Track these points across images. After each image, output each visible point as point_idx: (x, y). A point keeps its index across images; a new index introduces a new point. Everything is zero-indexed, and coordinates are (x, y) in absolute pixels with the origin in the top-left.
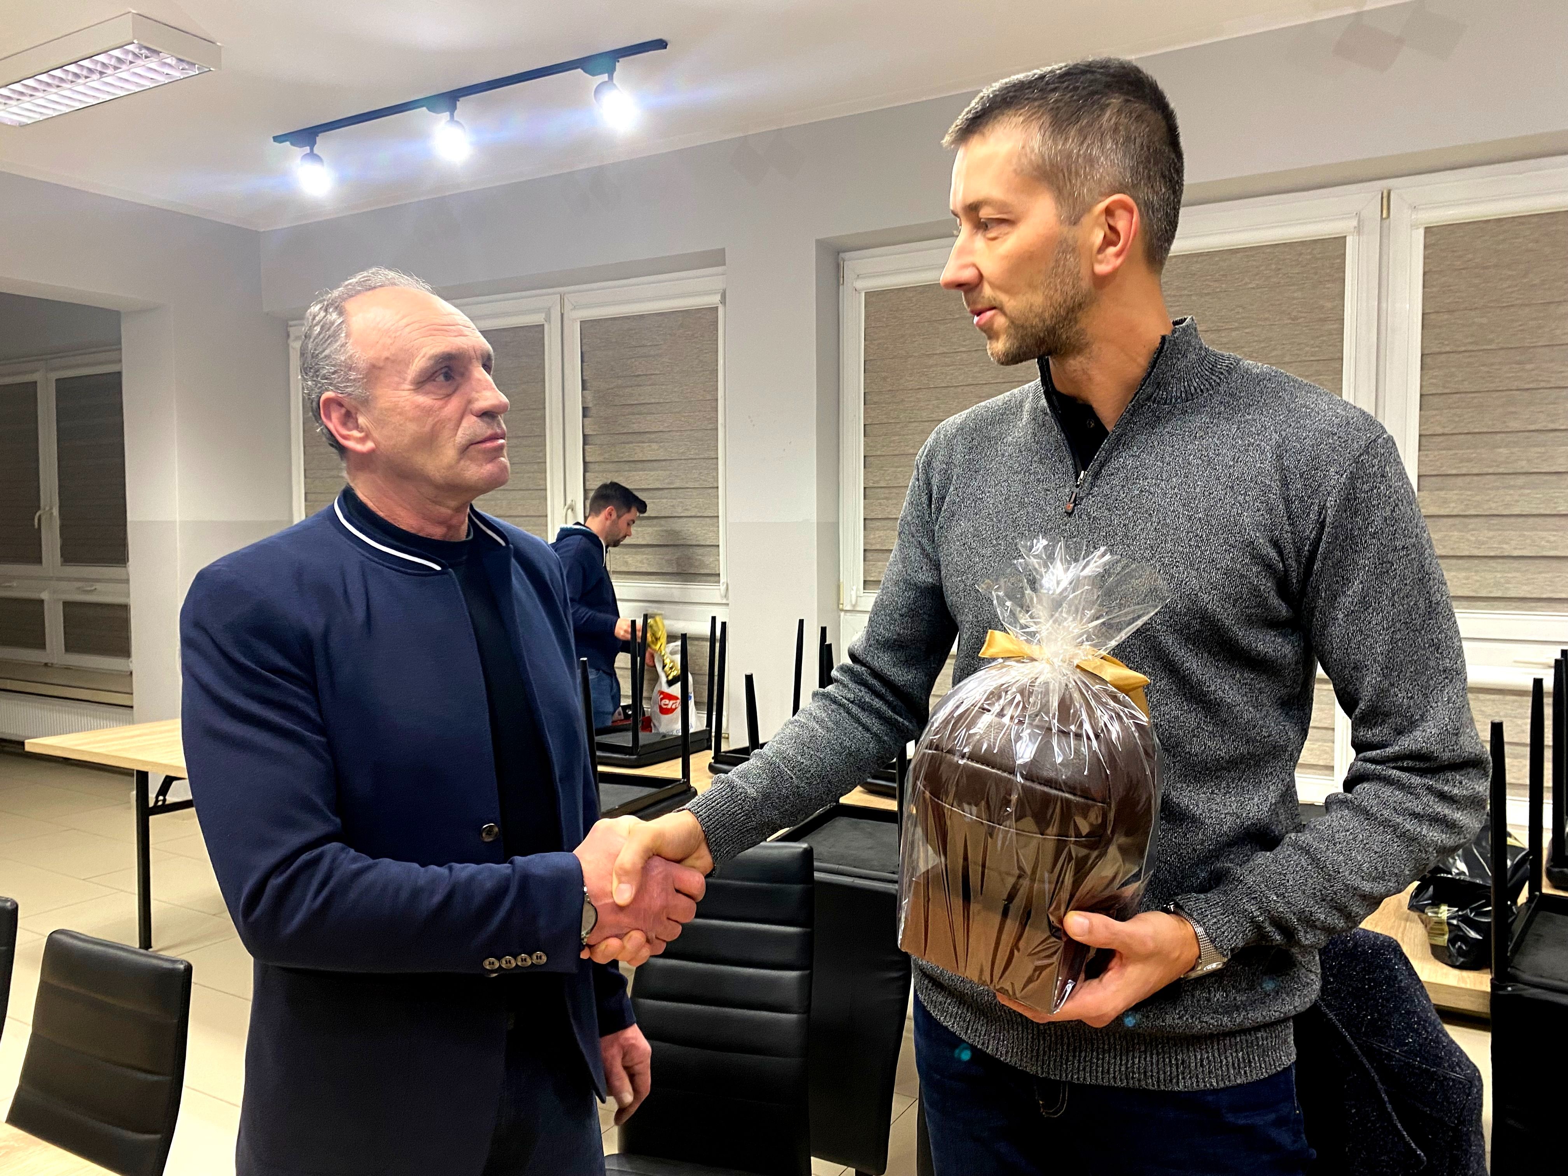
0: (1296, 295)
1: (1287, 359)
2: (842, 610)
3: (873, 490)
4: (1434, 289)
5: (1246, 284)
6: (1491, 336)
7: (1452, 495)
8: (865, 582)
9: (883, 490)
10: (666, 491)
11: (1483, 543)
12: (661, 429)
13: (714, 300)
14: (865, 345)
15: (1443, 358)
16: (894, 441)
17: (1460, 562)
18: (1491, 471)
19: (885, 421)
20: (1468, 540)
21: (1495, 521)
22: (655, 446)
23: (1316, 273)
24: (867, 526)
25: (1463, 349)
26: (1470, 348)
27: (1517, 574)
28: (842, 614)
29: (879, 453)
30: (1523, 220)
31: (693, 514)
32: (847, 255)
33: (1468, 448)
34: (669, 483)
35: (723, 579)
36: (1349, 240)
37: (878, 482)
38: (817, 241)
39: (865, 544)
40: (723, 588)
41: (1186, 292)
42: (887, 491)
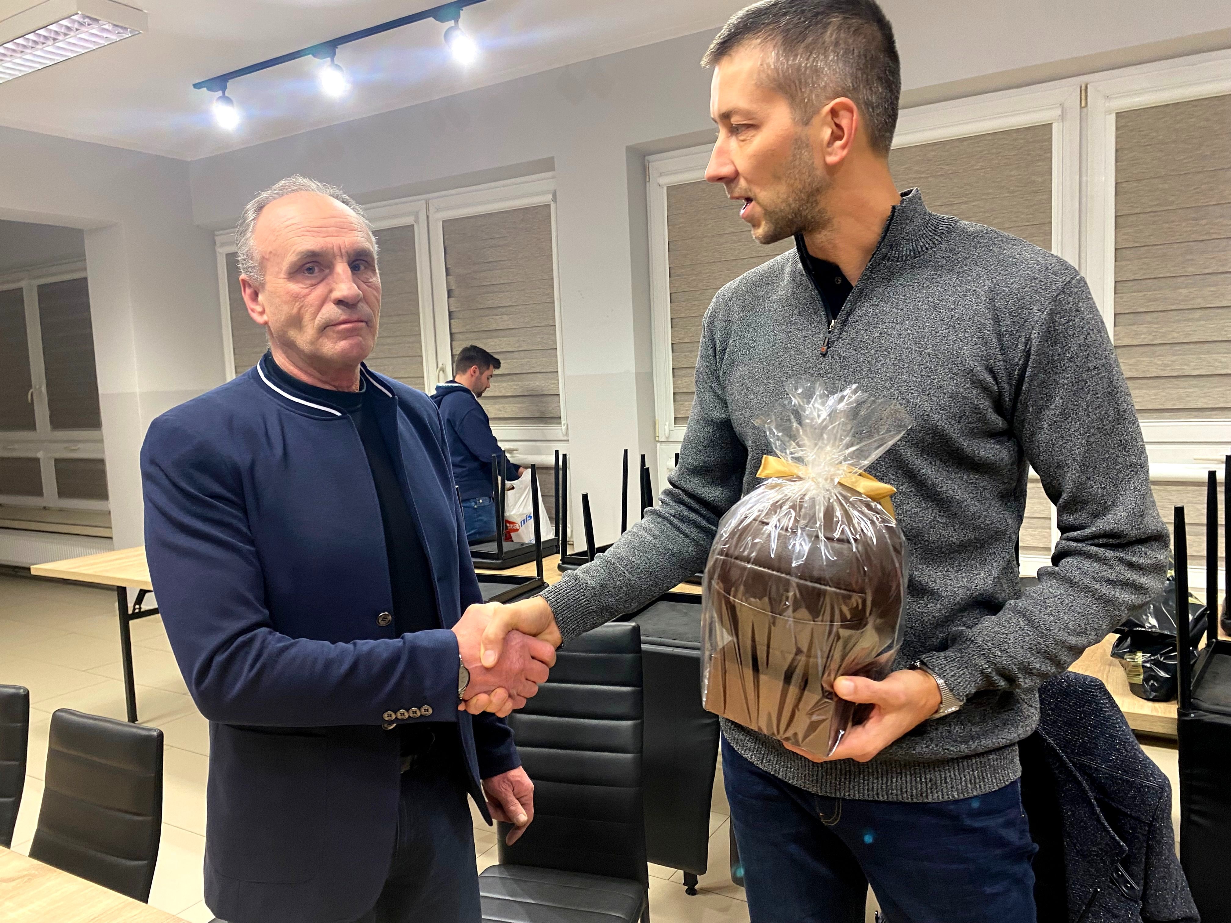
0: (1012, 173)
1: (1007, 225)
2: (659, 441)
3: (679, 345)
4: (1125, 163)
5: (972, 166)
6: (1172, 199)
7: (1143, 328)
8: (675, 418)
9: (687, 344)
10: (516, 353)
11: (1168, 365)
12: (510, 304)
13: (547, 198)
14: (668, 230)
15: (1133, 218)
16: (694, 305)
17: (1149, 381)
18: (1173, 307)
19: (687, 289)
20: (1156, 364)
21: (1178, 348)
22: (505, 317)
23: (1029, 155)
24: (675, 374)
25: (1149, 210)
26: (1155, 209)
27: (1196, 389)
28: (658, 444)
29: (683, 315)
30: (1196, 103)
31: (538, 371)
32: (651, 158)
33: (1155, 290)
34: (518, 347)
35: (563, 422)
36: (1054, 126)
37: (683, 338)
38: (627, 147)
39: (674, 388)
40: (564, 428)
41: (923, 175)
42: (690, 345)
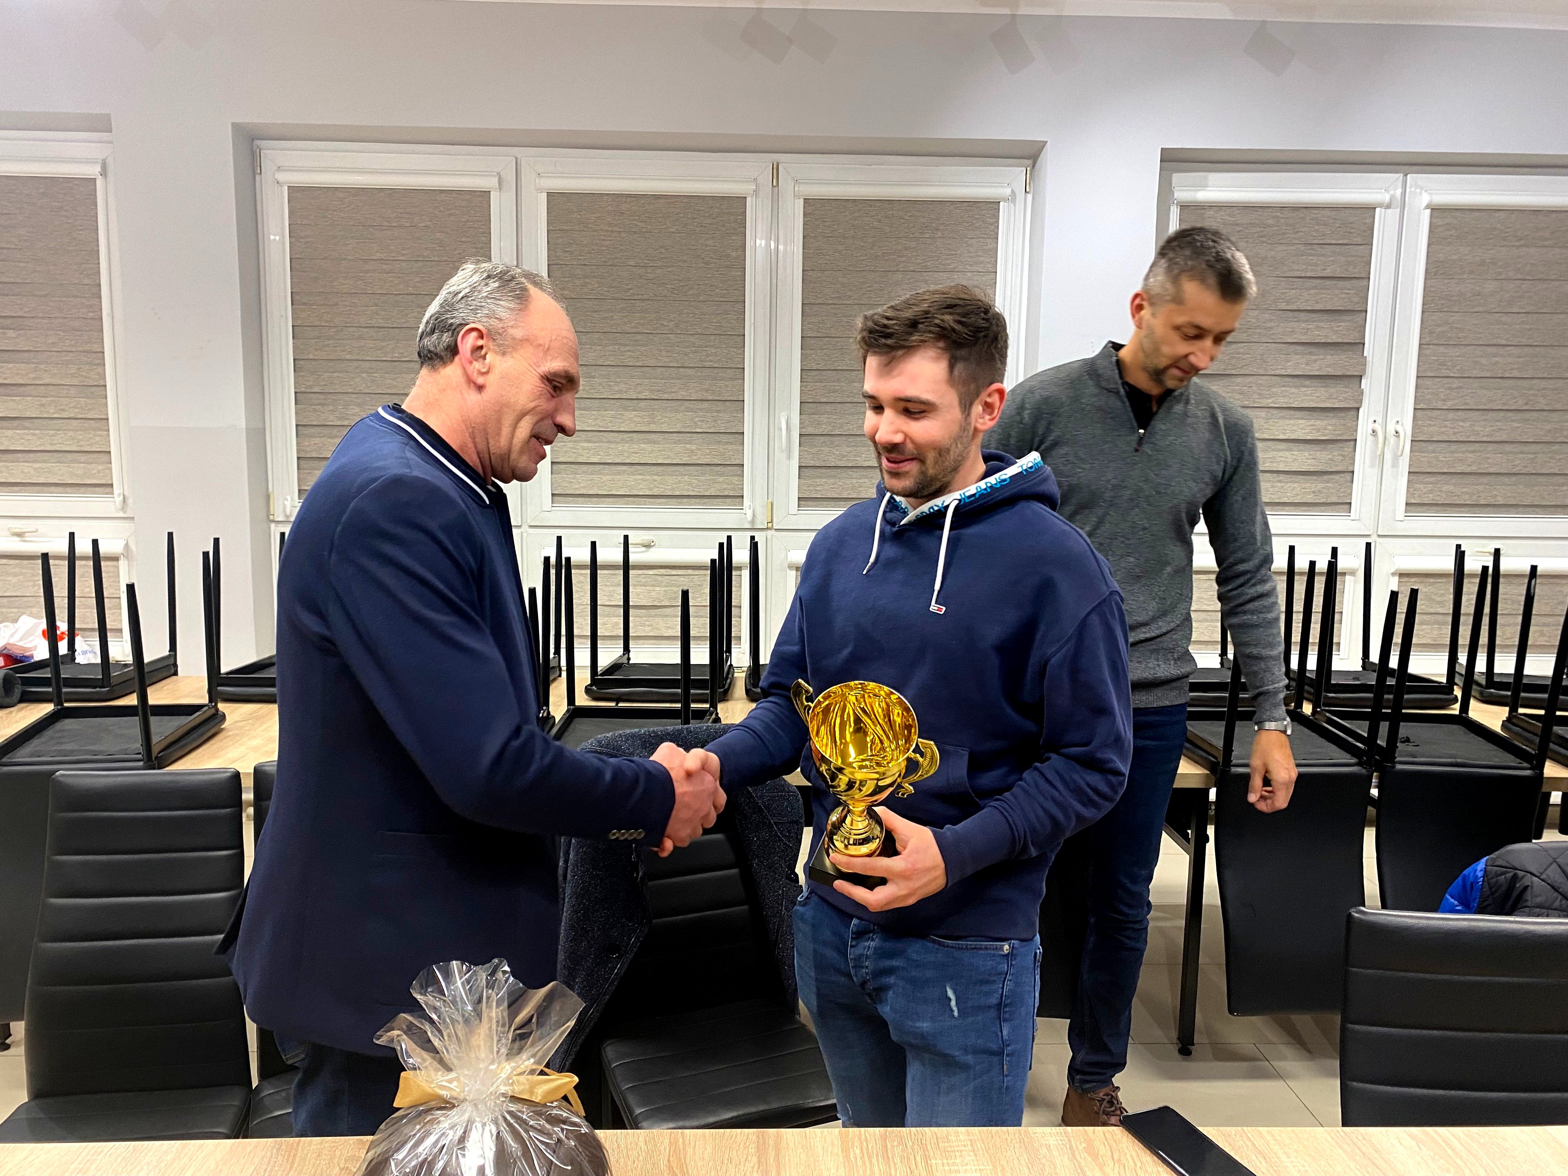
0: (708, 242)
1: (701, 298)
2: (273, 521)
3: (305, 395)
4: (811, 251)
5: (668, 228)
6: (849, 293)
7: (824, 419)
8: (299, 490)
9: (318, 395)
10: (32, 387)
11: (844, 456)
12: (20, 313)
13: (93, 171)
14: (290, 243)
15: (816, 308)
16: (327, 346)
17: (829, 471)
18: (849, 400)
19: (316, 323)
20: (834, 454)
21: (851, 439)
22: (11, 333)
23: (723, 226)
24: (299, 433)
25: (831, 302)
26: (836, 302)
27: (866, 480)
28: (273, 525)
29: (311, 357)
30: (872, 203)
31: (72, 415)
32: (263, 143)
33: (834, 381)
35: (117, 489)
36: (749, 200)
37: (311, 387)
38: (233, 124)
39: (298, 452)
40: (119, 500)
42: (322, 396)
